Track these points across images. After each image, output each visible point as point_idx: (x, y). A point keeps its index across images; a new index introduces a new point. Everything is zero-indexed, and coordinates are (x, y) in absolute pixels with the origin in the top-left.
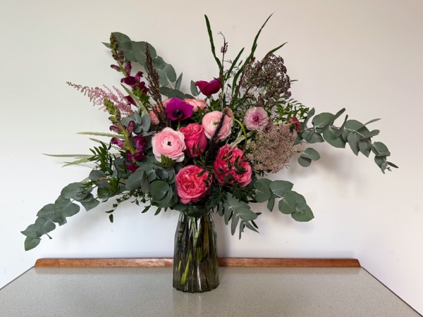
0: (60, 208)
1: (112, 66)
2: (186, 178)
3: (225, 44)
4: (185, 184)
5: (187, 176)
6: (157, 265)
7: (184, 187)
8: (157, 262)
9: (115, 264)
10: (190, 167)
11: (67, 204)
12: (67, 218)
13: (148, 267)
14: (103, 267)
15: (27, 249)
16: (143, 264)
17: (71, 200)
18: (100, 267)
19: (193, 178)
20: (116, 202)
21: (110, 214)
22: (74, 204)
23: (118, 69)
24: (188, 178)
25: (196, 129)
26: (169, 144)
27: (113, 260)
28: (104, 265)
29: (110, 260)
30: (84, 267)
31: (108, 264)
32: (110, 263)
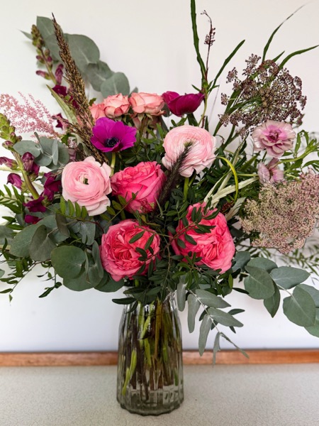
1: (38, 73)
2: (119, 241)
3: (211, 30)
4: (117, 251)
5: (120, 237)
9: (38, 361)
21: (7, 294)
23: (47, 76)
24: (122, 241)
25: (144, 171)
26: (86, 182)
28: (24, 363)
31: (29, 362)
32: (32, 361)
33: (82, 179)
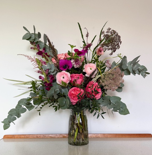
0: (18, 110)
1: (31, 48)
2: (73, 93)
3: (88, 33)
4: (73, 96)
5: (73, 92)
6: (59, 137)
7: (72, 97)
8: (59, 136)
9: (40, 137)
10: (73, 88)
11: (20, 108)
12: (22, 114)
13: (55, 138)
14: (35, 138)
15: (5, 129)
16: (53, 136)
17: (23, 106)
18: (33, 138)
19: (75, 93)
20: (42, 106)
21: (39, 112)
22: (24, 108)
23: (34, 49)
24: (74, 93)
26: (63, 78)
27: (39, 135)
29: (38, 135)
30: (26, 138)
31: (37, 137)
32: (38, 137)
33: (62, 77)
